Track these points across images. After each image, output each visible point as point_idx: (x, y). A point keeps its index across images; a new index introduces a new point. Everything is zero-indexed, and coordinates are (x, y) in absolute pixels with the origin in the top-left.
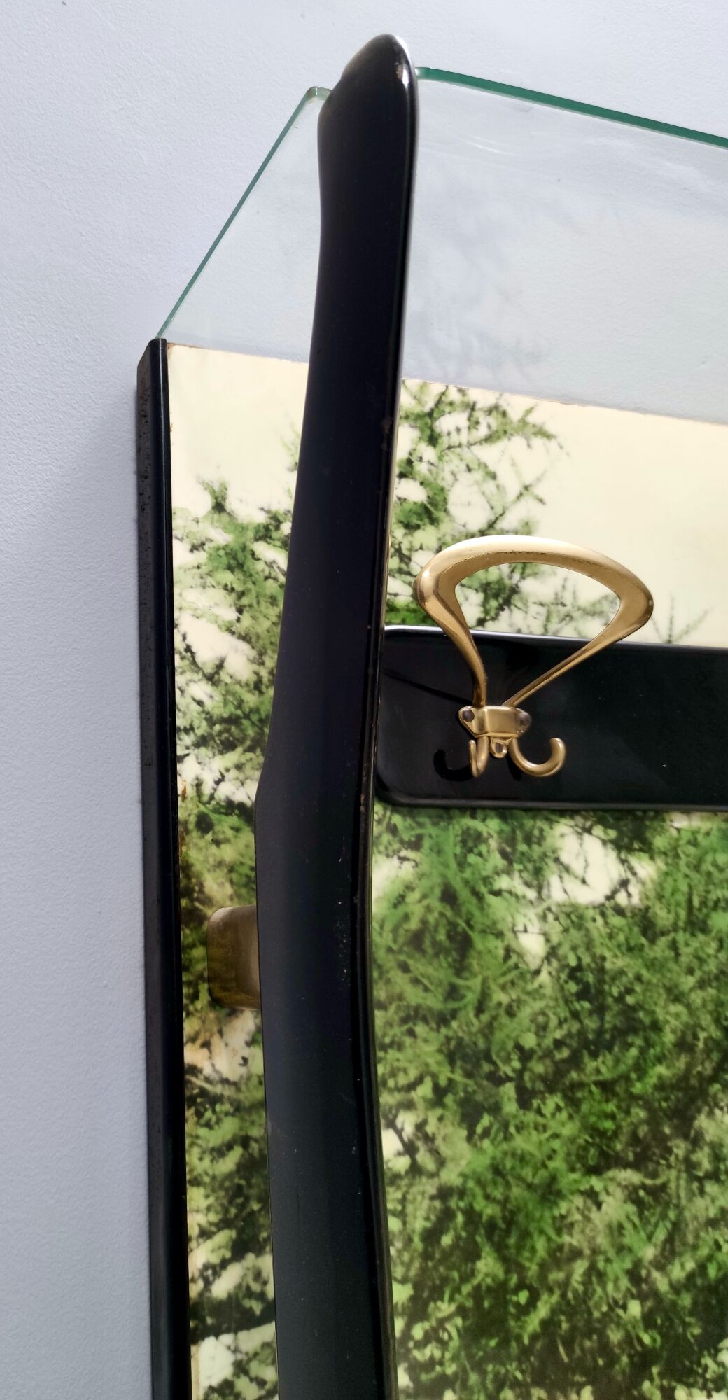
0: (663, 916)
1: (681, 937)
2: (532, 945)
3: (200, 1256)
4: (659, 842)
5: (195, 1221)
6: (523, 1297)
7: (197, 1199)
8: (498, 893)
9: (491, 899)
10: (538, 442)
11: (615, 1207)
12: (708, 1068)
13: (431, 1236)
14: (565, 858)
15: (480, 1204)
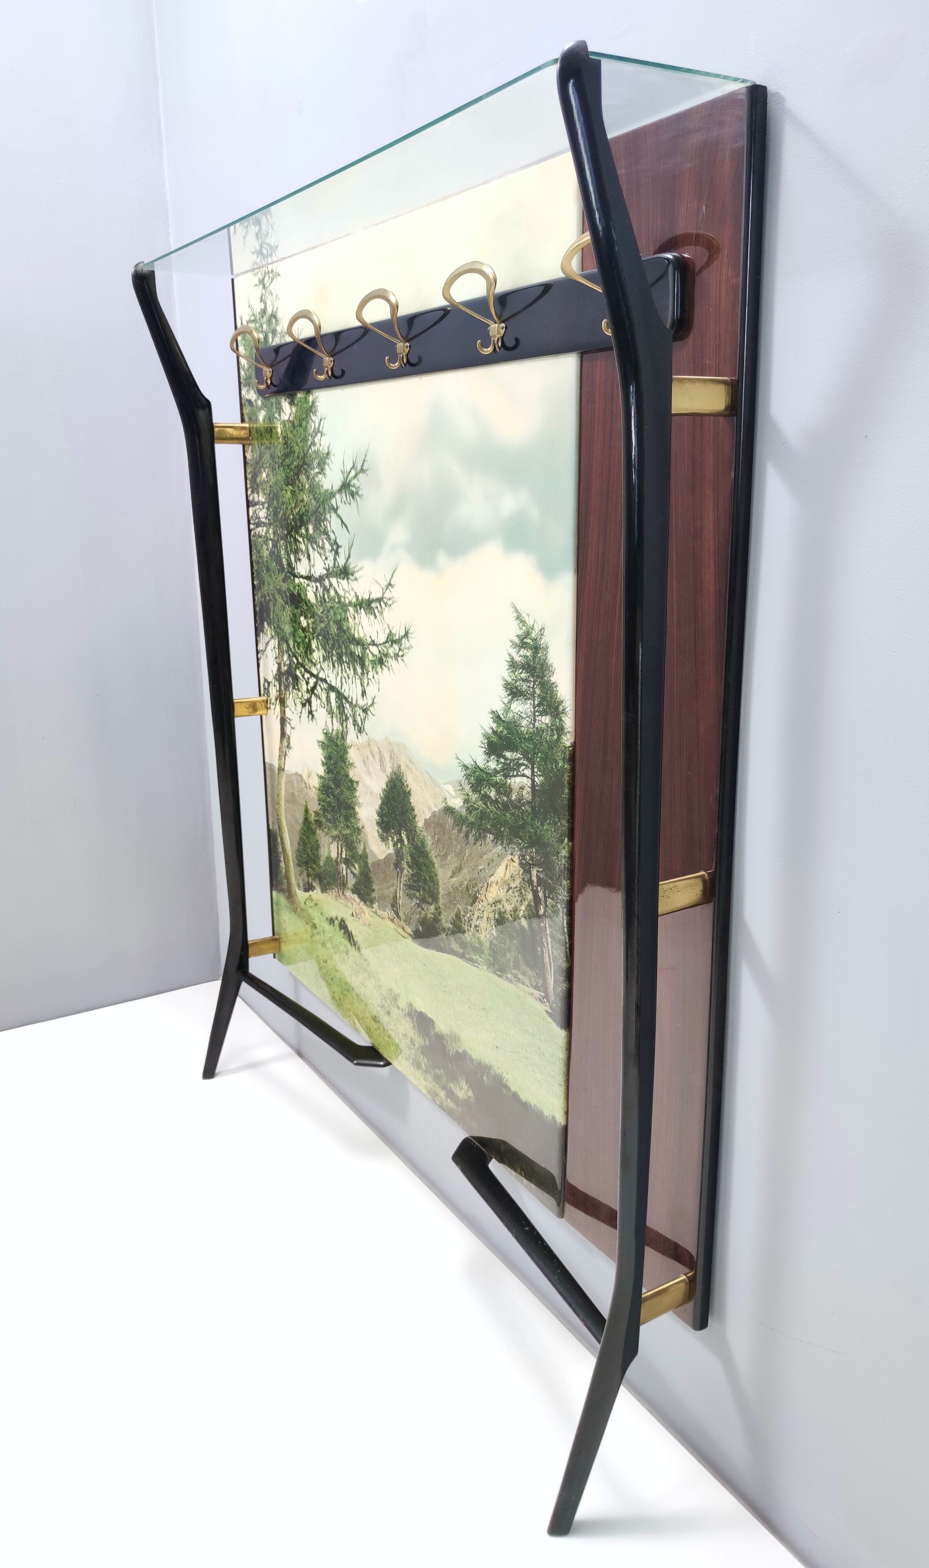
0: (296, 423)
1: (298, 428)
2: (279, 431)
3: (249, 492)
4: (296, 402)
5: (248, 486)
6: (279, 510)
7: (248, 482)
8: (275, 418)
9: (274, 419)
10: (278, 278)
11: (289, 495)
12: (301, 463)
13: (269, 494)
14: (283, 408)
15: (274, 490)
